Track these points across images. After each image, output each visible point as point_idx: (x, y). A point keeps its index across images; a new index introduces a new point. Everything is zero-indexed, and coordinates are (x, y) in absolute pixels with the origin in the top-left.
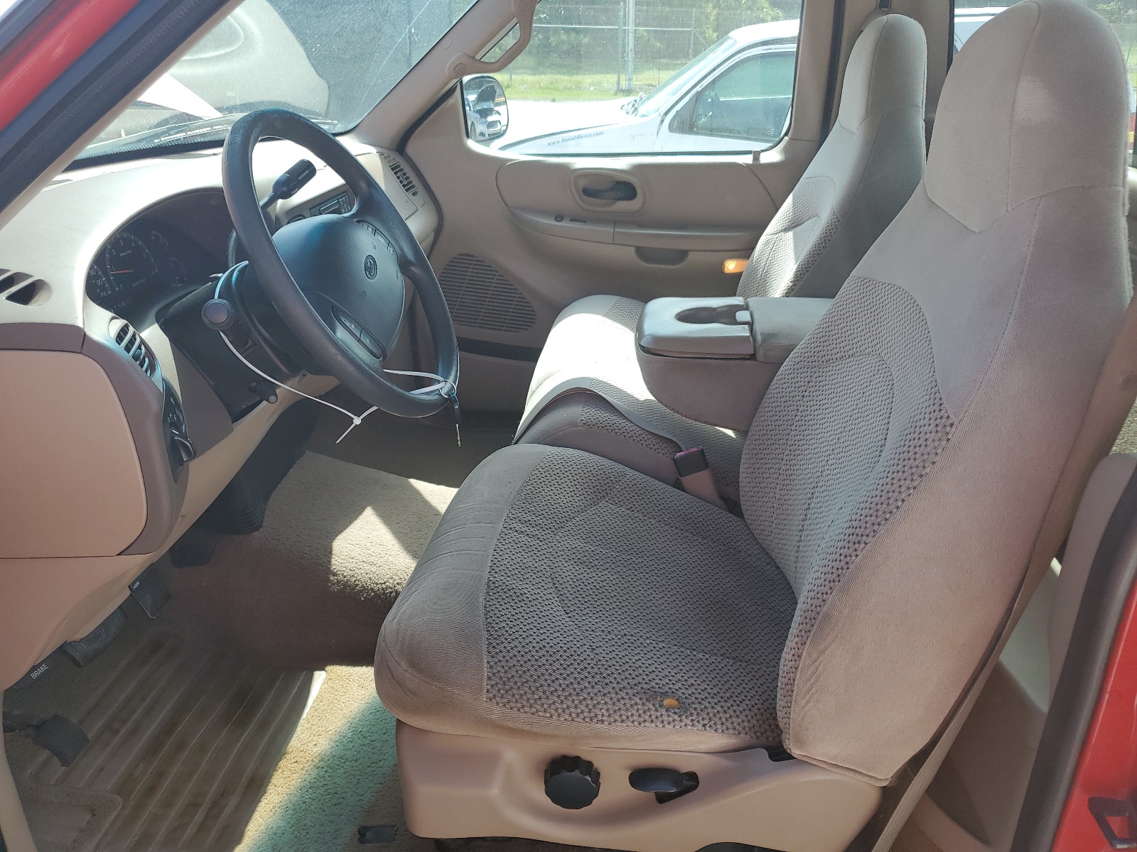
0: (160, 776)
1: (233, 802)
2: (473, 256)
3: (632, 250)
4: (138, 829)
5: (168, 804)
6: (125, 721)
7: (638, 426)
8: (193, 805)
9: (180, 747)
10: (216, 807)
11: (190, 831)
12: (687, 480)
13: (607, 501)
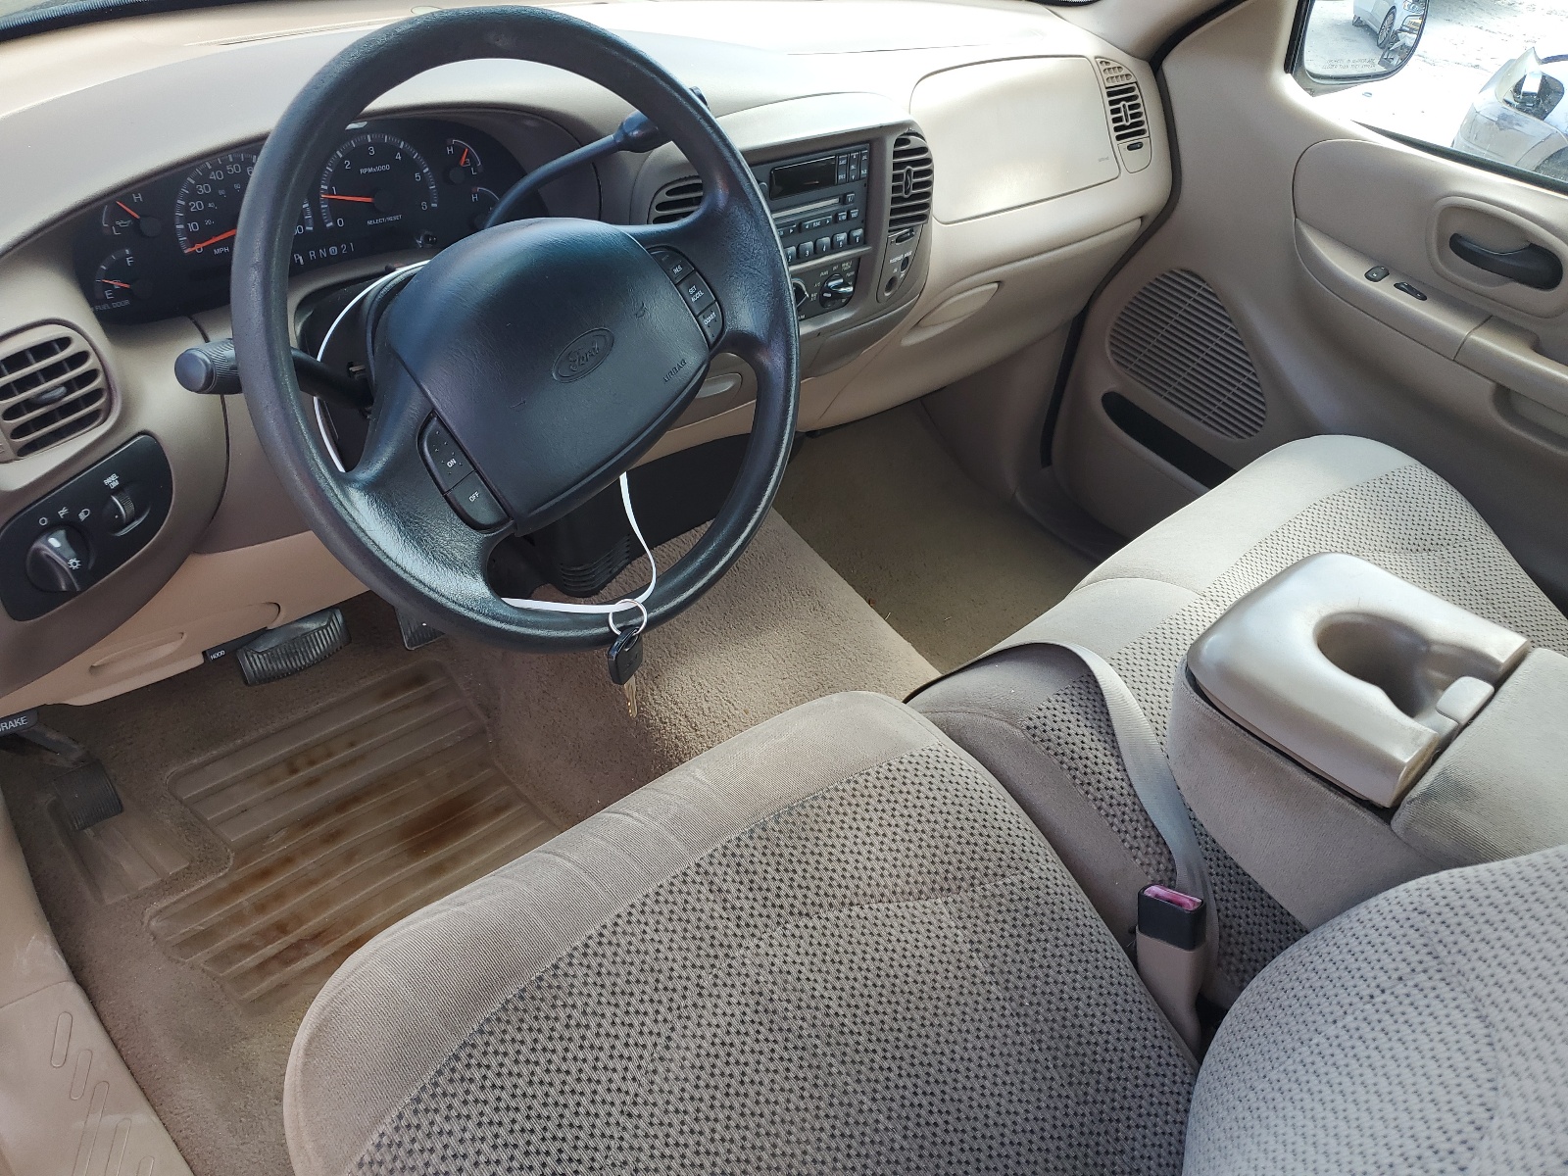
0: (287, 861)
1: (318, 955)
2: (1204, 282)
3: (1487, 387)
4: (214, 916)
5: (261, 908)
6: (312, 763)
7: (1131, 785)
8: (281, 928)
9: (331, 837)
10: (298, 949)
11: (250, 961)
12: (1145, 943)
13: (946, 903)
